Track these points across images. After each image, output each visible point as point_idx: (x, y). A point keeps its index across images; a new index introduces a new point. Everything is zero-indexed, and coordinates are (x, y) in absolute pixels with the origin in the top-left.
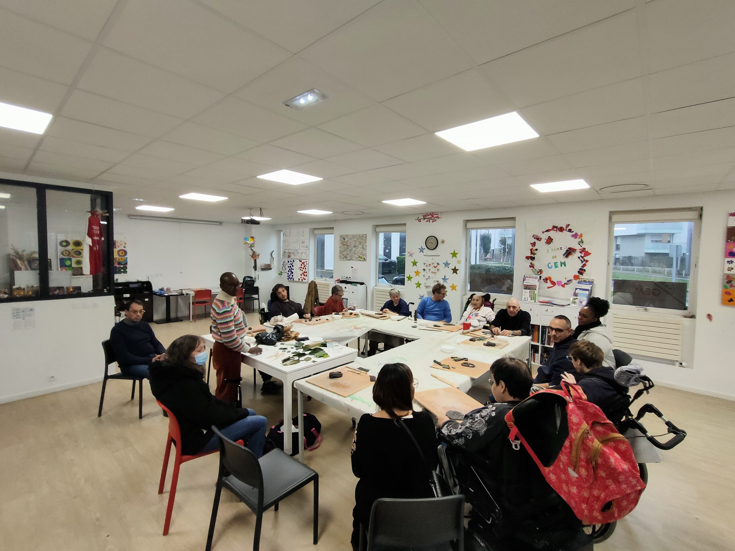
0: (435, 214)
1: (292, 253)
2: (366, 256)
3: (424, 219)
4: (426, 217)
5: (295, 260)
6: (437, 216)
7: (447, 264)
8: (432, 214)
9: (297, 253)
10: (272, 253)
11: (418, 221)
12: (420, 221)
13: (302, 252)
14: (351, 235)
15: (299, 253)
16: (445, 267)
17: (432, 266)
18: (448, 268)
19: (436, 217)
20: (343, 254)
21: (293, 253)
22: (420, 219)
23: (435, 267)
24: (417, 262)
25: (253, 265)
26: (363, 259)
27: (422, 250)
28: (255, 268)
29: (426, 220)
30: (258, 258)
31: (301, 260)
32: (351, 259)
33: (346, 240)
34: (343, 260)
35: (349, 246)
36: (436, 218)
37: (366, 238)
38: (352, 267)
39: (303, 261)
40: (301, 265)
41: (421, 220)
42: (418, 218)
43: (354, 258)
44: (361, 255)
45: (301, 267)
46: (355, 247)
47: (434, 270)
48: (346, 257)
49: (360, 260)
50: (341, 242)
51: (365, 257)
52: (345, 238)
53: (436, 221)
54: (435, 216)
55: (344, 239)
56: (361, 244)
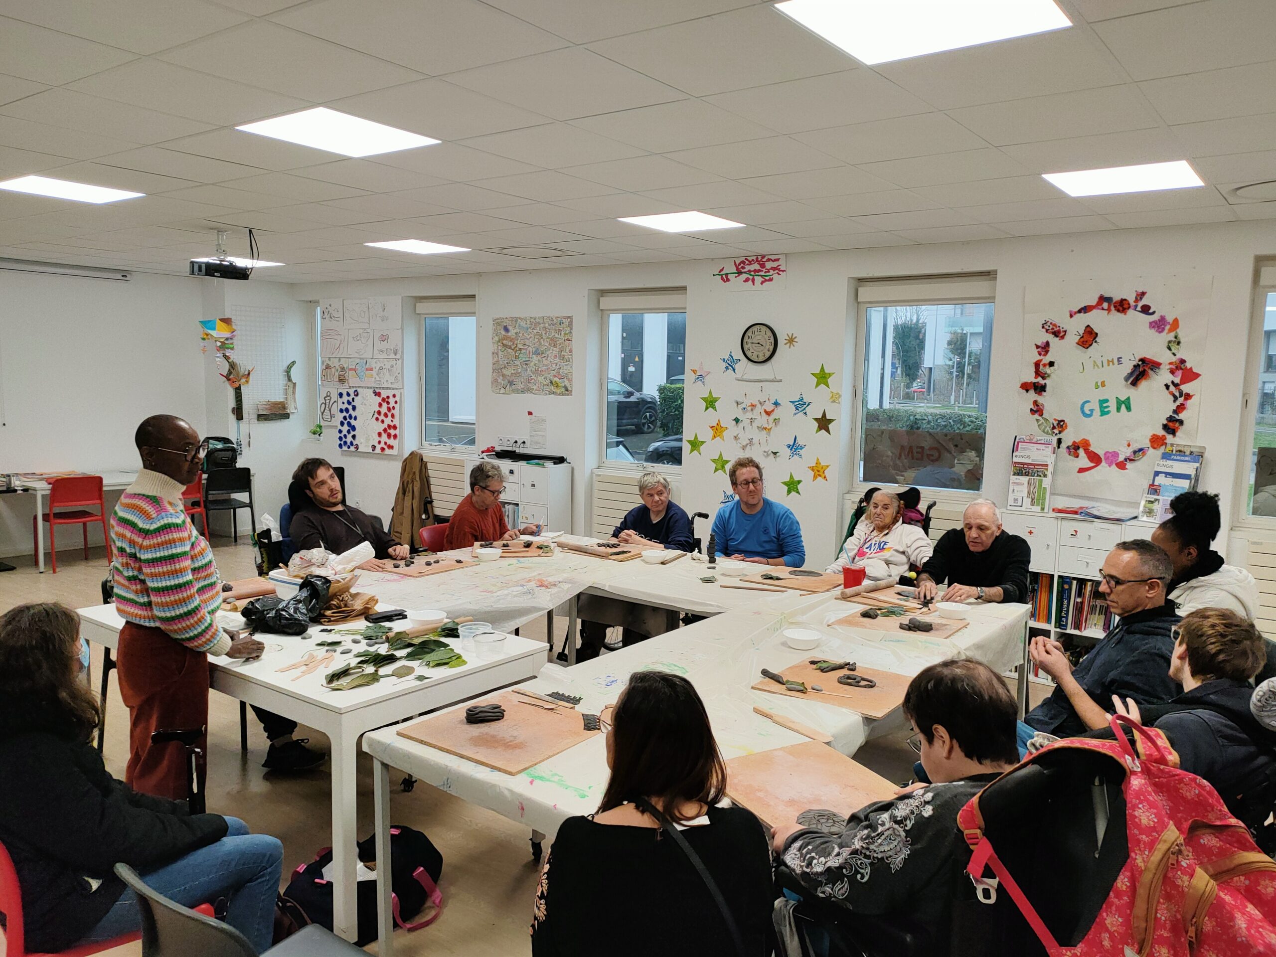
0: (769, 260)
1: (351, 370)
2: (570, 380)
3: (740, 273)
4: (743, 268)
5: (359, 390)
6: (775, 264)
7: (801, 405)
8: (761, 260)
9: (367, 370)
10: (290, 367)
11: (722, 279)
12: (728, 280)
13: (381, 368)
14: (525, 319)
15: (371, 369)
16: (795, 414)
17: (759, 409)
18: (804, 416)
19: (774, 269)
20: (503, 375)
21: (355, 370)
22: (727, 275)
23: (768, 413)
24: (716, 400)
25: (232, 404)
26: (563, 390)
27: (731, 364)
28: (238, 412)
29: (744, 276)
30: (247, 382)
31: (377, 391)
32: (529, 390)
33: (512, 333)
34: (503, 391)
35: (520, 350)
36: (772, 272)
37: (571, 329)
38: (530, 413)
39: (384, 394)
40: (380, 405)
41: (730, 276)
42: (722, 270)
43: (535, 387)
44: (555, 376)
45: (379, 413)
46: (537, 353)
47: (763, 420)
48: (511, 383)
49: (554, 393)
50: (497, 339)
51: (566, 382)
52: (510, 328)
53: (771, 280)
54: (769, 265)
55: (506, 329)
56: (555, 346)
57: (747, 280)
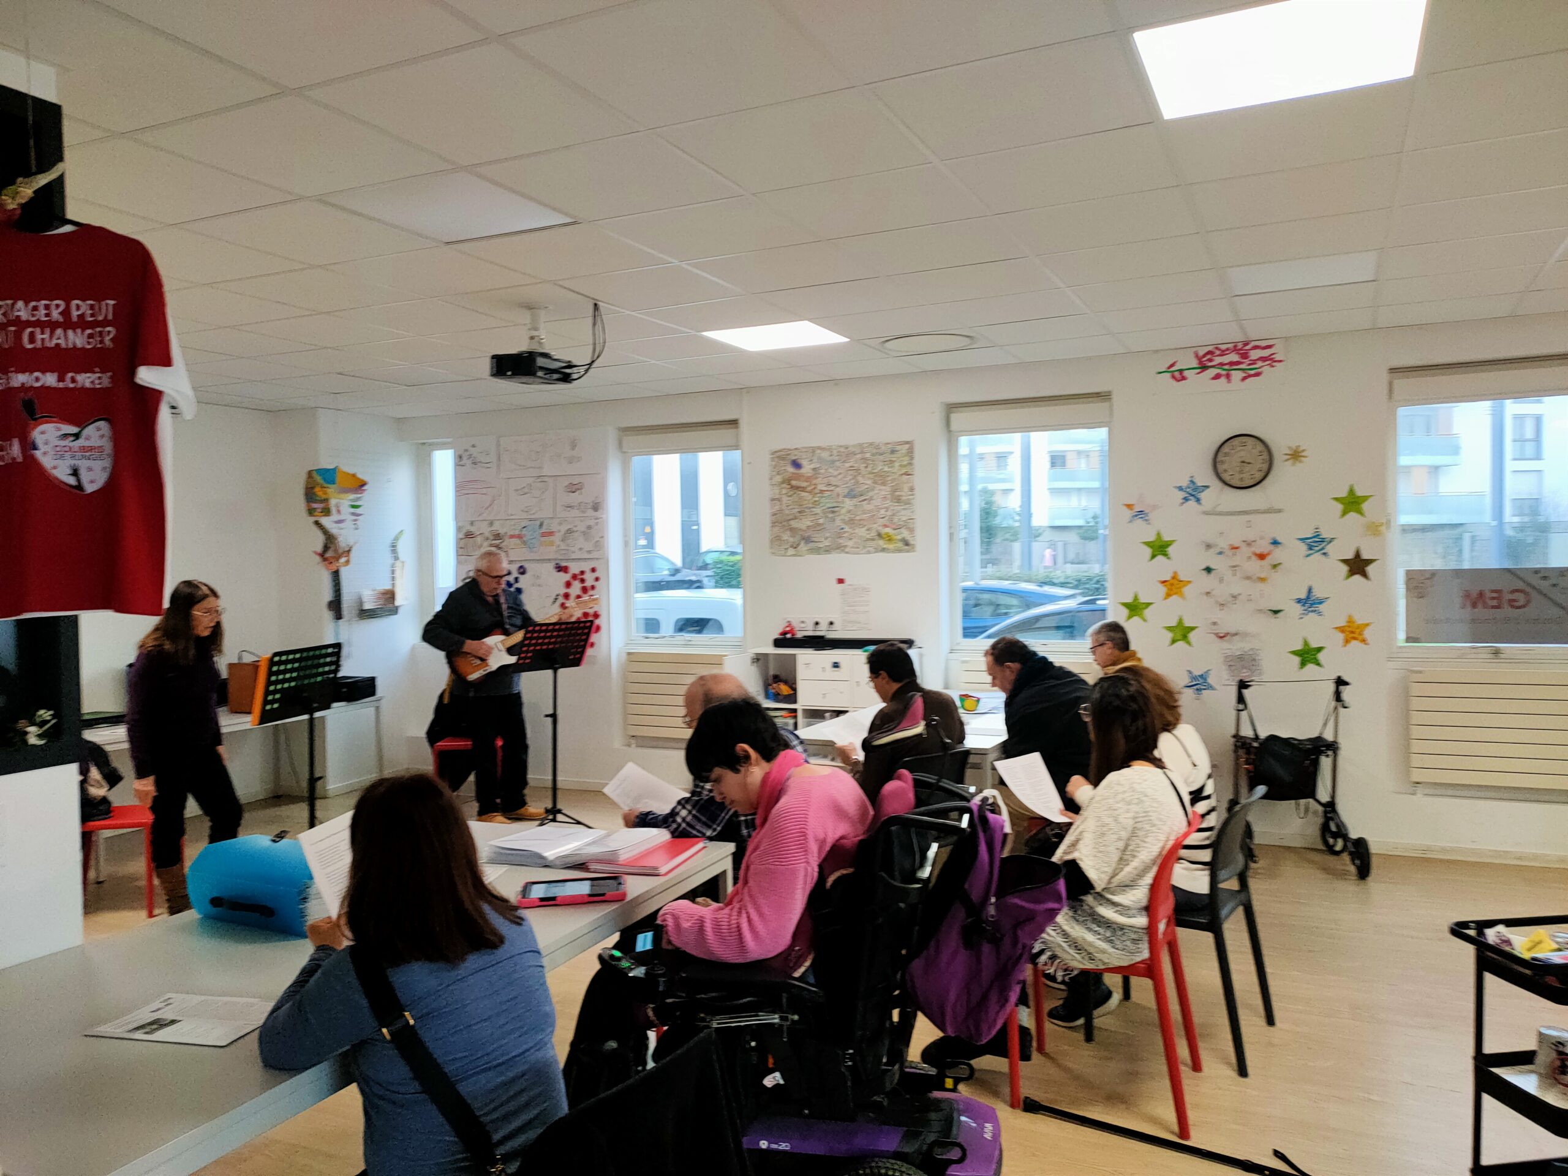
0: (1256, 347)
1: (512, 537)
2: (911, 530)
3: (1203, 368)
6: (1266, 353)
7: (1316, 543)
8: (1242, 350)
9: (544, 535)
10: (396, 539)
11: (1173, 377)
12: (1184, 378)
13: (570, 531)
14: (829, 449)
15: (551, 534)
16: (1308, 556)
17: (1245, 551)
18: (1323, 558)
19: (1263, 359)
20: (792, 530)
21: (519, 537)
22: (1181, 371)
23: (1262, 557)
26: (900, 545)
27: (1193, 492)
28: (336, 607)
29: (1213, 372)
30: (348, 562)
31: (563, 564)
32: (840, 548)
33: (807, 469)
34: (791, 551)
35: (822, 491)
36: (1260, 364)
37: (912, 458)
38: (841, 581)
39: (575, 568)
40: (568, 585)
41: (1186, 373)
42: (1172, 366)
43: (850, 543)
44: (886, 526)
45: (567, 596)
46: (851, 495)
47: (1255, 567)
48: (807, 540)
49: (883, 550)
50: (778, 478)
51: (905, 534)
52: (804, 463)
53: (1258, 375)
54: (1255, 354)
55: (796, 465)
56: (884, 484)
57: (1217, 377)
